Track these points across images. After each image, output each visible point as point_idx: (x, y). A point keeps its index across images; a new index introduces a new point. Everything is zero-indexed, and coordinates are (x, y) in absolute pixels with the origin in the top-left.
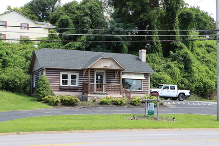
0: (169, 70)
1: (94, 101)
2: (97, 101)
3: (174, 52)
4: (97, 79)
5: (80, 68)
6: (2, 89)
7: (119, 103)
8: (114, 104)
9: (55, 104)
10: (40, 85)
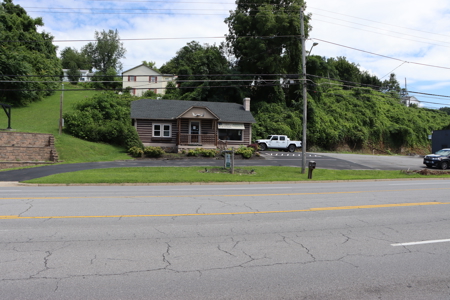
0: (289, 120)
1: (183, 153)
2: (187, 152)
4: (192, 130)
5: (173, 118)
7: (208, 154)
8: (203, 156)
9: (138, 156)
10: (128, 137)
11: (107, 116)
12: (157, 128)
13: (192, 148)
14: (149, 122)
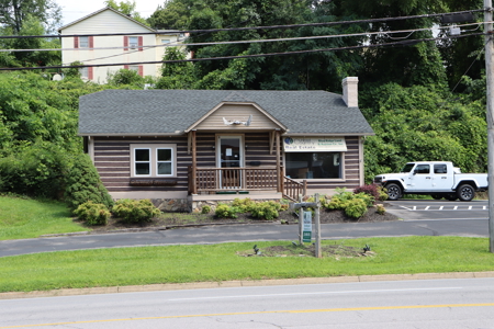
0: (456, 124)
1: (205, 211)
2: (213, 209)
3: (476, 76)
4: (224, 157)
5: (177, 132)
6: (6, 190)
7: (261, 213)
8: (251, 217)
9: (100, 222)
10: (73, 179)
11: (24, 133)
12: (142, 155)
13: (225, 202)
14: (123, 142)
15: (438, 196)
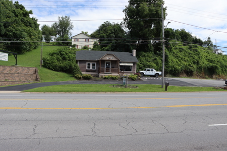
0: (155, 61)
1: (102, 77)
2: (104, 77)
3: (160, 51)
4: (106, 66)
5: (97, 60)
6: (60, 71)
7: (114, 78)
9: (79, 79)
10: (74, 69)
13: (107, 75)
14: (85, 62)
15: (151, 76)
